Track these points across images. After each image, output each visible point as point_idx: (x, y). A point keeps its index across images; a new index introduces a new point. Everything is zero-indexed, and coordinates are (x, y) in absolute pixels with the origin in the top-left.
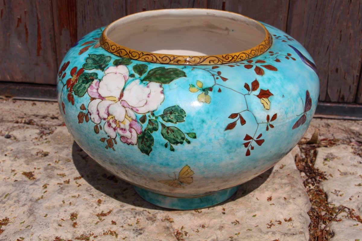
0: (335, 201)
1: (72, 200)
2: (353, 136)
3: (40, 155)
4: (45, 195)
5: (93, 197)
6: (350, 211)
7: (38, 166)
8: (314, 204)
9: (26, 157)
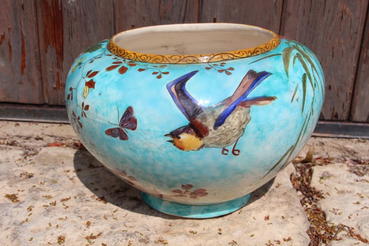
0: (333, 220)
1: (59, 222)
2: (347, 154)
3: (24, 177)
4: (29, 218)
5: (81, 219)
6: (349, 229)
7: (22, 188)
8: (313, 223)
9: (9, 179)
